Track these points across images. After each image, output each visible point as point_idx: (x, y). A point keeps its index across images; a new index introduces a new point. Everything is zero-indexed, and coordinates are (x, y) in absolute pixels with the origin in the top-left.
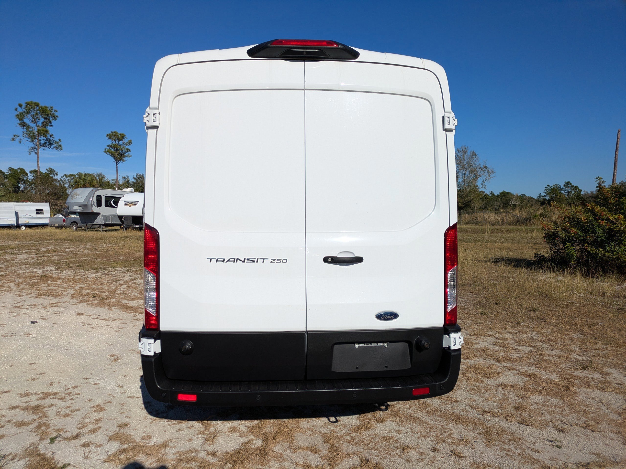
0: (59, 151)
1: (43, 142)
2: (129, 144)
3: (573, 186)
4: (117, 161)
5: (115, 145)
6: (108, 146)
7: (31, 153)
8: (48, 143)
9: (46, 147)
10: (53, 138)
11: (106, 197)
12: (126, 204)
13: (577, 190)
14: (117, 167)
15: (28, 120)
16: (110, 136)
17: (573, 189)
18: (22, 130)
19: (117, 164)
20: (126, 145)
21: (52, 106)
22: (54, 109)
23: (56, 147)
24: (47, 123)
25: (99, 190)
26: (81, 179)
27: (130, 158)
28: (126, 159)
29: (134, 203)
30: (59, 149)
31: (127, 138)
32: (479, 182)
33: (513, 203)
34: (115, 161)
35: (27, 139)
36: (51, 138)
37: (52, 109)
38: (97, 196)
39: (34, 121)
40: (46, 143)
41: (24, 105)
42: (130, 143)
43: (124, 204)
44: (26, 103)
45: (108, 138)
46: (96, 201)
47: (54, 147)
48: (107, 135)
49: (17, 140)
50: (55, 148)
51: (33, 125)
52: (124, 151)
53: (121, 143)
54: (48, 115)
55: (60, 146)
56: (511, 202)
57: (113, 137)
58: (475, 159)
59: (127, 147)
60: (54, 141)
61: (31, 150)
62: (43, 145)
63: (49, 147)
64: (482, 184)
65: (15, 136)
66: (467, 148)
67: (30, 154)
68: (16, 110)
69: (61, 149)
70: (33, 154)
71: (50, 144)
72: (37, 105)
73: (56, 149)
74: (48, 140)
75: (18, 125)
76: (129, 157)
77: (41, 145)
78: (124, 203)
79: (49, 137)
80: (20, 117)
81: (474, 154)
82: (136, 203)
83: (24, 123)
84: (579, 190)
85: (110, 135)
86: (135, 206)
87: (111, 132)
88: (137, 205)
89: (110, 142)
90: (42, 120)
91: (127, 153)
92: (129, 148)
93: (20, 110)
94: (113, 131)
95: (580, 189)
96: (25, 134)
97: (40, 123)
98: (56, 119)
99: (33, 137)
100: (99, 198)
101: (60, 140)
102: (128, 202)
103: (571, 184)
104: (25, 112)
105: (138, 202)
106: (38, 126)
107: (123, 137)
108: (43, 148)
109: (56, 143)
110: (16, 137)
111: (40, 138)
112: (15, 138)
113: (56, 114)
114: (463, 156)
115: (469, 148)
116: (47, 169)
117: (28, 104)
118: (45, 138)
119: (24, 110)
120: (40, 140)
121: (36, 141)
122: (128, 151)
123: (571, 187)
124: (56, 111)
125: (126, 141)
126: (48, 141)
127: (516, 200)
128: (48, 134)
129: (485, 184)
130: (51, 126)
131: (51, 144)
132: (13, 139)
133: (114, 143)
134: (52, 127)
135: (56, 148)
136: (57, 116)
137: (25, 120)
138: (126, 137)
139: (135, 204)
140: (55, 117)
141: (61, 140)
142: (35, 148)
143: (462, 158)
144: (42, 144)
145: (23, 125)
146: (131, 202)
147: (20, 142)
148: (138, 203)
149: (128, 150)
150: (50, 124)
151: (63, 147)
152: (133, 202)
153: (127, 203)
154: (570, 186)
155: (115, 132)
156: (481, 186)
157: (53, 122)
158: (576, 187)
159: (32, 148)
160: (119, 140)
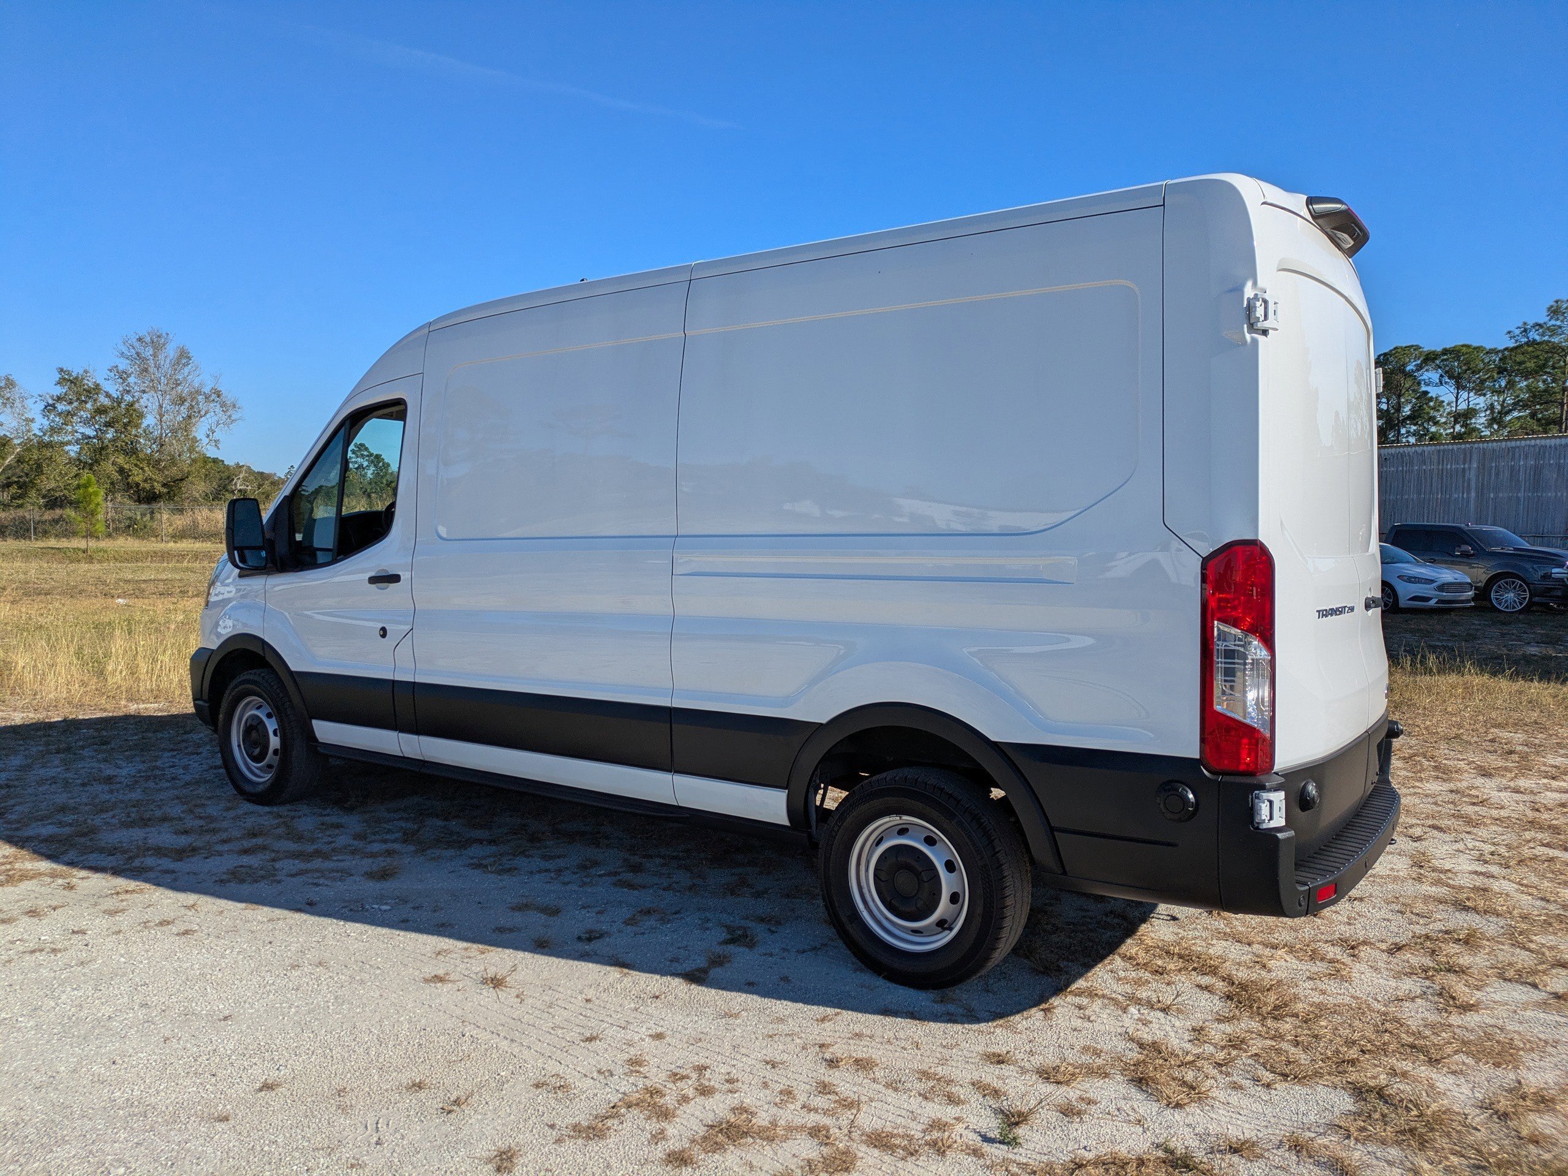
3: (371, 455)
13: (381, 464)
17: (372, 462)
32: (200, 431)
33: (239, 487)
56: (236, 484)
58: (186, 370)
64: (208, 436)
66: (164, 335)
81: (183, 356)
84: (384, 463)
95: (386, 461)
103: (366, 449)
114: (155, 355)
115: (170, 336)
123: (367, 456)
127: (245, 479)
129: (216, 436)
143: (151, 363)
154: (365, 453)
156: (205, 441)
158: (378, 457)
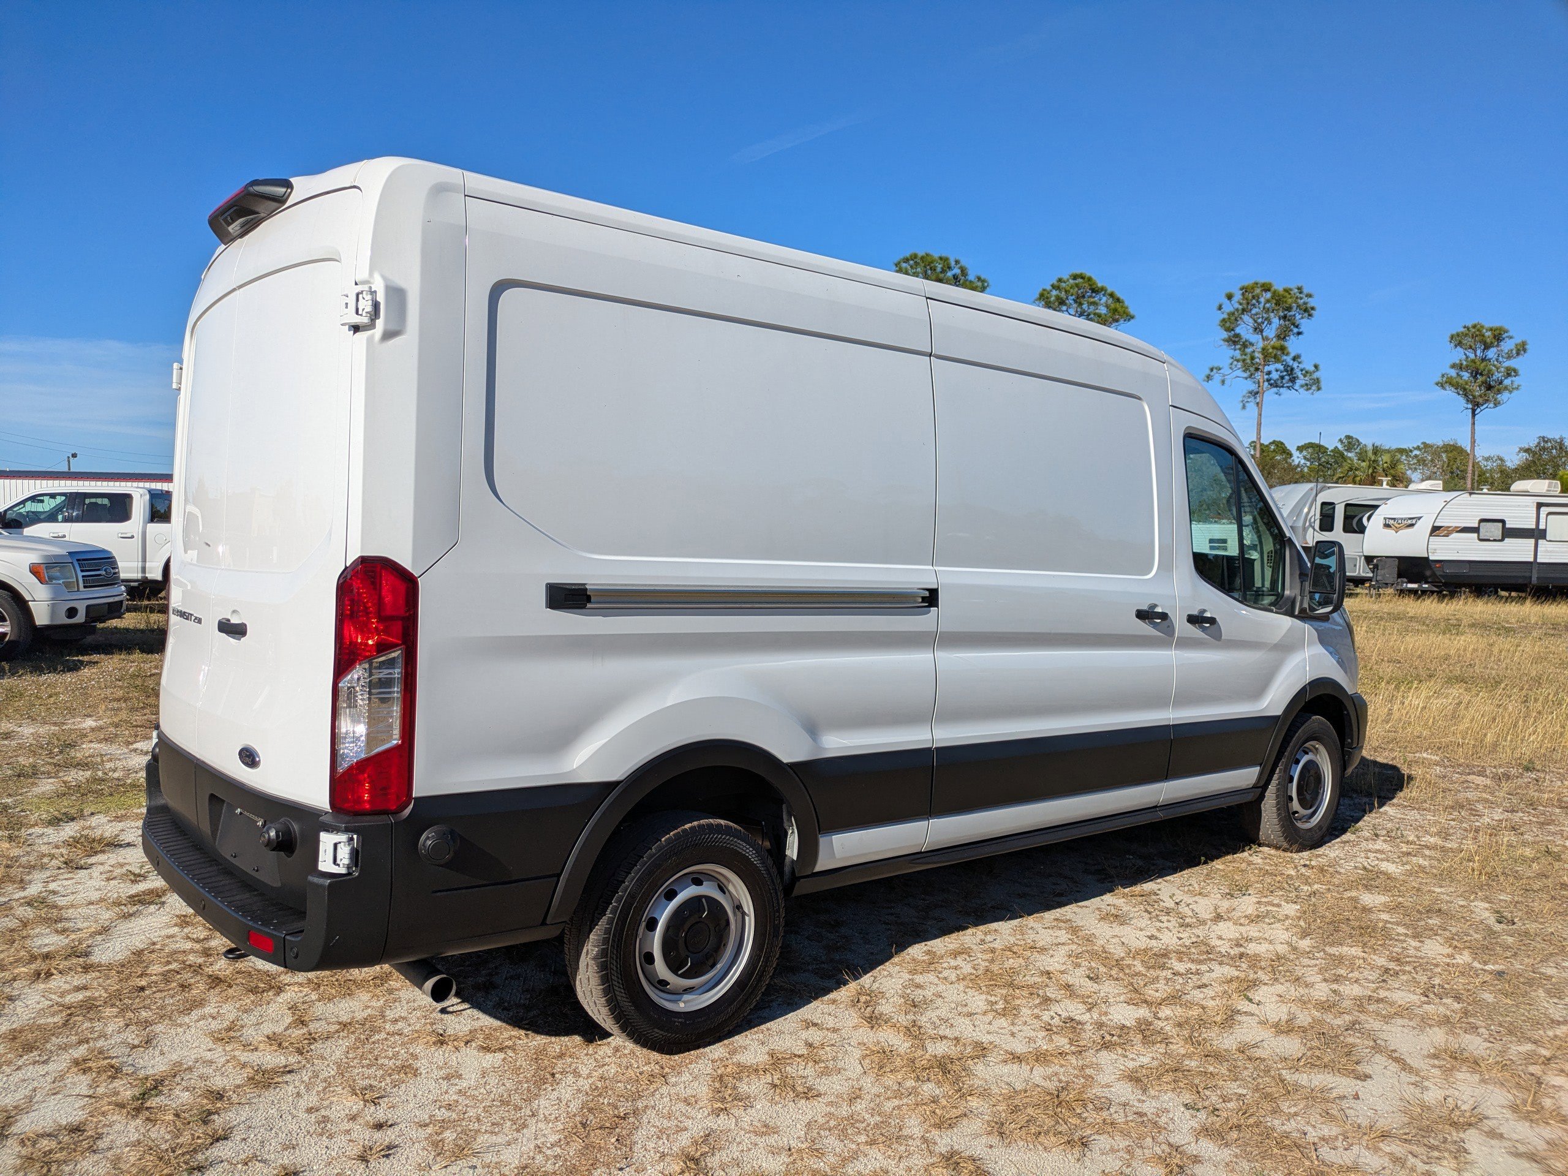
0: (1312, 394)
1: (1275, 376)
2: (1518, 354)
4: (1476, 405)
5: (1473, 361)
6: (1453, 366)
7: (1247, 404)
8: (1287, 378)
9: (1283, 387)
10: (1299, 363)
11: (1347, 505)
12: (1387, 526)
14: (1474, 424)
15: (1245, 330)
16: (1458, 340)
18: (1231, 353)
19: (1474, 415)
20: (1509, 357)
21: (1300, 286)
22: (1305, 291)
23: (1307, 385)
24: (1289, 327)
25: (1329, 488)
26: (1364, 461)
27: (1515, 392)
28: (1504, 396)
29: (1410, 522)
30: (1314, 387)
31: (1511, 338)
34: (1470, 406)
35: (1239, 373)
36: (1295, 365)
37: (1300, 293)
38: (1323, 504)
39: (1258, 329)
40: (1282, 378)
41: (1238, 296)
42: (1521, 349)
43: (1382, 525)
44: (1241, 289)
45: (1452, 345)
46: (1318, 516)
47: (1302, 386)
48: (1452, 337)
49: (1217, 377)
50: (1305, 387)
51: (1255, 338)
52: (1497, 376)
53: (1491, 353)
54: (1289, 309)
55: (1317, 381)
57: (1468, 341)
59: (1507, 364)
60: (1302, 370)
61: (1249, 397)
62: (1275, 385)
63: (1288, 387)
65: (1212, 370)
67: (1244, 407)
68: (1220, 308)
69: (1319, 389)
70: (1251, 406)
71: (1293, 380)
72: (1266, 288)
73: (1307, 390)
74: (1289, 369)
75: (1222, 343)
76: (1511, 392)
77: (1271, 385)
78: (1382, 522)
79: (1291, 363)
80: (1229, 323)
82: (1414, 521)
83: (1237, 336)
85: (1458, 335)
86: (1410, 530)
87: (1465, 327)
88: (1416, 526)
89: (1459, 355)
90: (1276, 322)
91: (1507, 382)
92: (1517, 367)
93: (1228, 307)
94: (1470, 324)
96: (1235, 363)
97: (1271, 332)
98: (1310, 315)
99: (1250, 367)
100: (1327, 510)
101: (1316, 367)
102: (1394, 519)
104: (1237, 310)
105: (1419, 518)
106: (1265, 339)
107: (1499, 336)
108: (1275, 390)
109: (1306, 373)
110: (1215, 371)
111: (1267, 369)
112: (1212, 374)
113: (1312, 302)
116: (1341, 440)
117: (1245, 290)
118: (1280, 367)
119: (1237, 306)
120: (1269, 373)
121: (1258, 376)
122: (1509, 375)
124: (1309, 296)
125: (1507, 345)
126: (1287, 371)
128: (1288, 354)
130: (1299, 333)
131: (1294, 378)
132: (1209, 378)
133: (1472, 356)
134: (1300, 336)
135: (1307, 387)
136: (1313, 309)
137: (1238, 330)
138: (1510, 334)
139: (1412, 525)
140: (1308, 311)
141: (1321, 367)
142: (1257, 393)
144: (1272, 382)
145: (1234, 340)
146: (1402, 519)
147: (1223, 382)
148: (1419, 523)
149: (1510, 372)
150: (1295, 330)
151: (1323, 384)
152: (1405, 519)
153: (1392, 522)
155: (1474, 327)
157: (1305, 324)
159: (1251, 393)
160: (1487, 347)
